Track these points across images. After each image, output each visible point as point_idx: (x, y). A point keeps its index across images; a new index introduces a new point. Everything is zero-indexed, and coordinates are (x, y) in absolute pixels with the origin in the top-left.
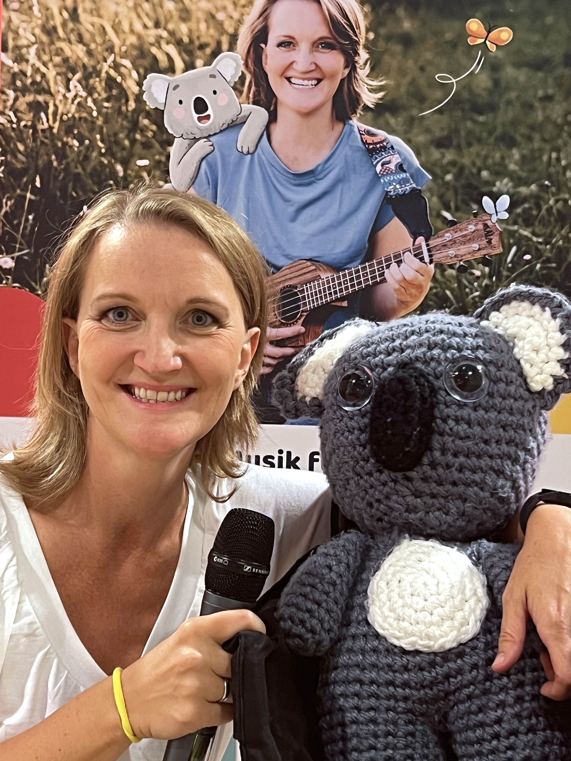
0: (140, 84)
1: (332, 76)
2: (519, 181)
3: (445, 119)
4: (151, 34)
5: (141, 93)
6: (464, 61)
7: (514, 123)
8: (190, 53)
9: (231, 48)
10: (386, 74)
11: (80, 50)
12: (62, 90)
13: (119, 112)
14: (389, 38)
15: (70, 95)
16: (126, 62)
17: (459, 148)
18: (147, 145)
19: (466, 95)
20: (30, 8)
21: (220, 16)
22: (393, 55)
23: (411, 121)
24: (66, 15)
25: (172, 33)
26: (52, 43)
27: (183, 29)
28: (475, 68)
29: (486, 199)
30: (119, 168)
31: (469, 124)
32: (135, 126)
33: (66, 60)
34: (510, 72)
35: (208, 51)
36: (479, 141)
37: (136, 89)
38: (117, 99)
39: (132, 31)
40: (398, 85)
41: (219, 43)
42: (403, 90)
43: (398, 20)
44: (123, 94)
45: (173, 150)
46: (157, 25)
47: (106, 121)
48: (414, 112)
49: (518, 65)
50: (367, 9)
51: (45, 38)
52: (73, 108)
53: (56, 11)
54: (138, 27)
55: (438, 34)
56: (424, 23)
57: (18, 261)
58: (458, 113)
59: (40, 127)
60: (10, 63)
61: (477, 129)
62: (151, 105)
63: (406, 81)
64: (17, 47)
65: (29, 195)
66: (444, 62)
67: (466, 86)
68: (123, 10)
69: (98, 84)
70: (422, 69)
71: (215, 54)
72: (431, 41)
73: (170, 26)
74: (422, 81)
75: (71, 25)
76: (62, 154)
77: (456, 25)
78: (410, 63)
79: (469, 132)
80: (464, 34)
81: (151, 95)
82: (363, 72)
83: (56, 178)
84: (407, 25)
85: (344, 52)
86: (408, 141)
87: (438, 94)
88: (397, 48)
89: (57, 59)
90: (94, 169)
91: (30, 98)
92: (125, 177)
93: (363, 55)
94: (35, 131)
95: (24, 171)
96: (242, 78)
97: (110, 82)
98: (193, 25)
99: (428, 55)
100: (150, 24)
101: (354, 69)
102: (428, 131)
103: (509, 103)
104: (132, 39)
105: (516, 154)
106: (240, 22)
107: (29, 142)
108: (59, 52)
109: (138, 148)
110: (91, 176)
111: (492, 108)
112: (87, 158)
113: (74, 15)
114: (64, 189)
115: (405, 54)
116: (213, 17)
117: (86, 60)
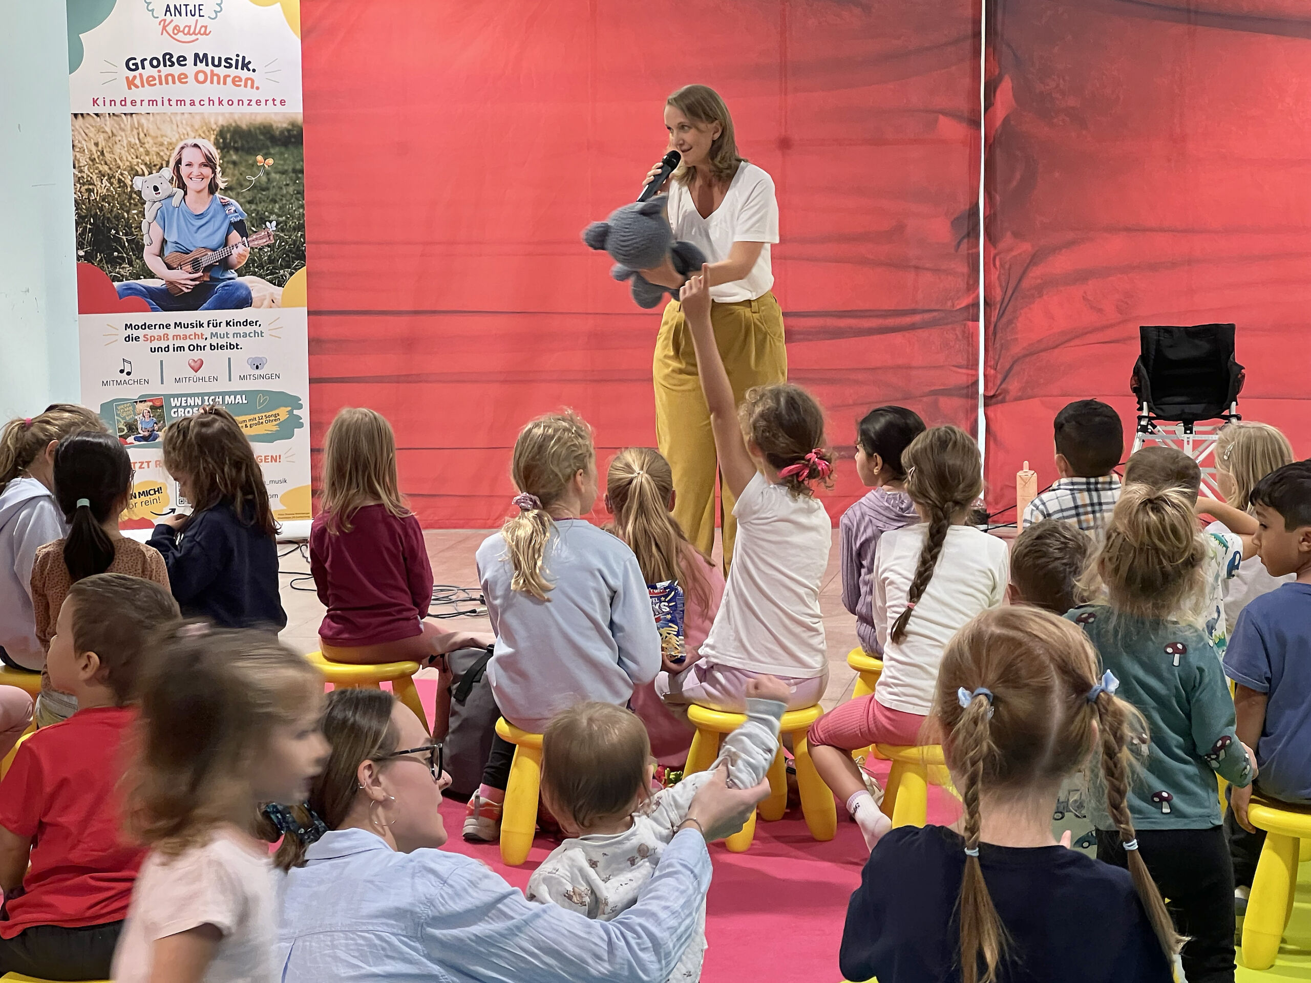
0: (132, 181)
1: (207, 177)
2: (279, 216)
3: (251, 193)
4: (135, 161)
5: (133, 184)
6: (257, 171)
7: (276, 194)
8: (150, 168)
9: (167, 166)
10: (227, 176)
11: (106, 168)
12: (100, 184)
13: (124, 192)
14: (228, 162)
15: (103, 186)
16: (126, 173)
17: (256, 204)
18: (136, 205)
19: (258, 184)
20: (84, 150)
21: (162, 154)
22: (230, 169)
23: (238, 194)
24: (99, 153)
25: (143, 160)
26: (94, 165)
27: (147, 159)
28: (261, 174)
29: (268, 223)
30: (125, 214)
31: (260, 195)
32: (131, 198)
33: (100, 172)
34: (273, 175)
35: (158, 167)
36: (264, 201)
37: (130, 183)
38: (123, 187)
39: (127, 160)
40: (232, 181)
41: (162, 164)
42: (234, 182)
43: (231, 156)
44: (125, 185)
45: (145, 206)
46: (137, 158)
47: (119, 196)
48: (239, 190)
49: (276, 173)
50: (219, 151)
51: (91, 163)
52: (105, 191)
53: (95, 152)
54: (130, 159)
55: (247, 161)
56: (241, 157)
57: (86, 252)
58: (256, 191)
59: (91, 198)
60: (77, 173)
61: (263, 197)
62: (136, 189)
63: (235, 178)
64: (80, 167)
65: (88, 226)
66: (249, 172)
67: (258, 181)
68: (123, 152)
69: (115, 182)
70: (241, 174)
71: (161, 168)
72: (244, 164)
73: (142, 158)
74: (241, 178)
75: (101, 157)
76: (101, 209)
77: (253, 158)
78: (236, 172)
79: (260, 198)
80: (256, 162)
81: (136, 186)
82: (219, 175)
83: (99, 219)
84: (234, 157)
85: (211, 168)
86: (238, 201)
87: (248, 184)
88: (231, 166)
89: (97, 171)
90: (115, 215)
91: (86, 187)
92: (128, 217)
93: (218, 169)
94: (89, 200)
95: (86, 217)
96: (172, 178)
97: (120, 181)
98: (151, 157)
99: (243, 169)
100: (134, 157)
101: (215, 174)
102: (244, 197)
103: (274, 187)
104: (128, 164)
105: (277, 206)
106: (170, 156)
107: (87, 204)
108: (97, 168)
109: (132, 206)
110: (114, 218)
111: (267, 189)
112: (112, 211)
113: (102, 153)
114: (103, 223)
115: (234, 169)
116: (159, 154)
117: (109, 171)
